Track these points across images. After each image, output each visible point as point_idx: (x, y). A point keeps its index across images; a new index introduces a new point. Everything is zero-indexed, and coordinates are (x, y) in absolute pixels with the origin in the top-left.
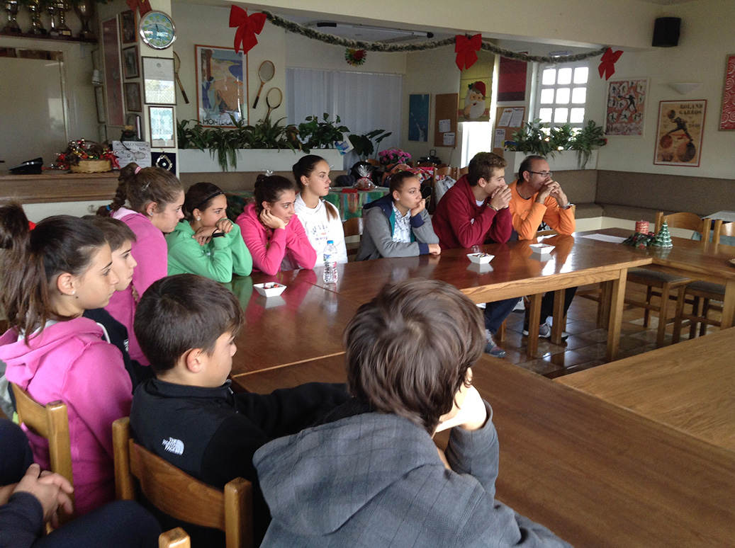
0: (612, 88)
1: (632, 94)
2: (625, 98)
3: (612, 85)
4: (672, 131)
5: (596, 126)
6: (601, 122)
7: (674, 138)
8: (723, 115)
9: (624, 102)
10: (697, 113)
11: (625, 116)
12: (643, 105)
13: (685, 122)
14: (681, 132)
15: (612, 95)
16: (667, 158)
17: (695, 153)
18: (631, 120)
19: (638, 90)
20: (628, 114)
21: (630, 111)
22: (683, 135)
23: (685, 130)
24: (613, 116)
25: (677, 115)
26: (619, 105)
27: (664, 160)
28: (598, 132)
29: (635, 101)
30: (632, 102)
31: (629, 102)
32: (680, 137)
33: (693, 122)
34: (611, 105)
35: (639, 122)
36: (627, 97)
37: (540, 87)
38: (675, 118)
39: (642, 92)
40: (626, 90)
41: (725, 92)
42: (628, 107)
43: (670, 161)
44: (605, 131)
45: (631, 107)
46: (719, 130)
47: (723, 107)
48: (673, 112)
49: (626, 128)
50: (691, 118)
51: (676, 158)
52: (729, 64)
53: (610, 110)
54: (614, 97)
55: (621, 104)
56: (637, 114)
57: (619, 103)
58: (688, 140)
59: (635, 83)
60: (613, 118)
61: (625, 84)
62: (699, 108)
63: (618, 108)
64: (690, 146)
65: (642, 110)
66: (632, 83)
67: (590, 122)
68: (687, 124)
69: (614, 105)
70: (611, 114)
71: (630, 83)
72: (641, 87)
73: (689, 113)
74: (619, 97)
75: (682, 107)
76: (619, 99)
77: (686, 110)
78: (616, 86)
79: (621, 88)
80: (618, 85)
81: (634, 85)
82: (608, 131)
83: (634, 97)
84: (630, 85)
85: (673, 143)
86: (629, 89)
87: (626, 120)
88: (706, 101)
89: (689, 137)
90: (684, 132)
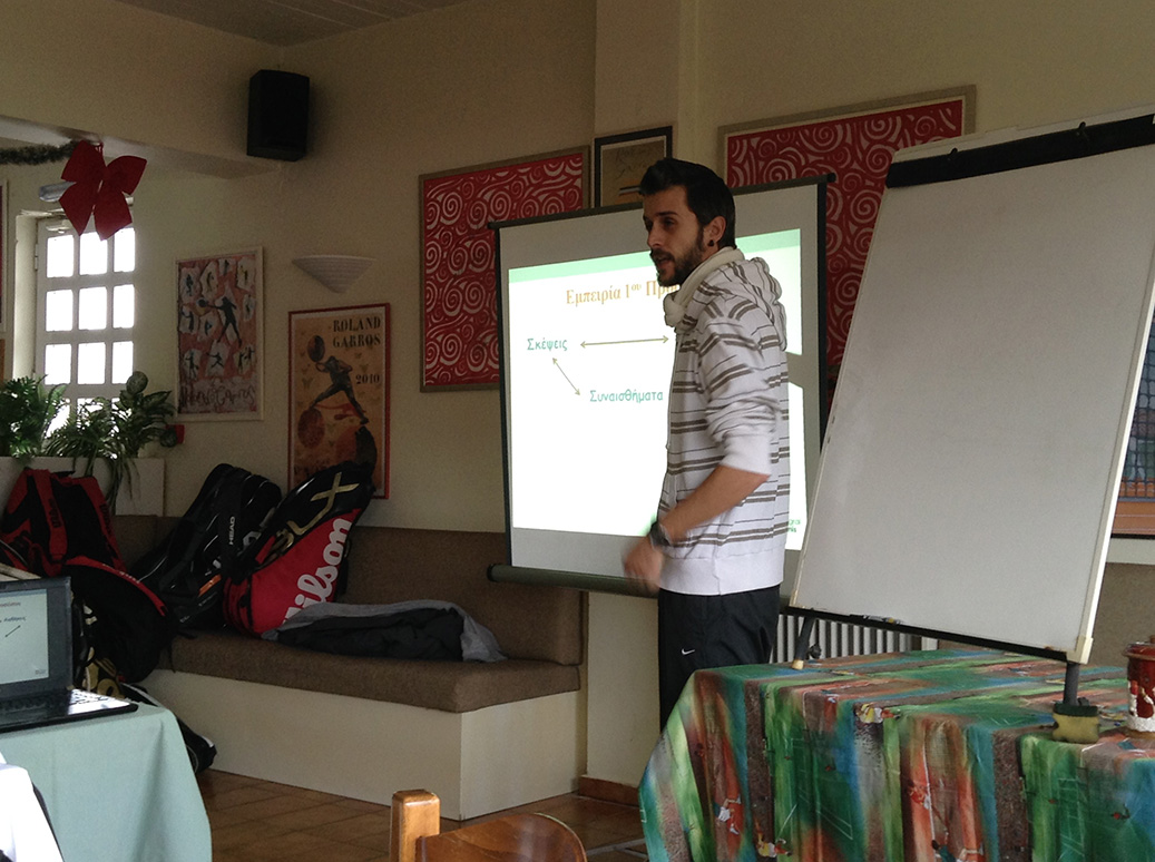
0: (184, 278)
1: (229, 293)
2: (214, 307)
3: (184, 270)
5: (155, 389)
7: (328, 416)
8: (426, 352)
9: (211, 318)
10: (371, 341)
11: (218, 356)
12: (252, 324)
13: (347, 370)
14: (341, 397)
15: (187, 299)
17: (375, 456)
18: (232, 369)
19: (241, 284)
20: (224, 354)
21: (228, 343)
23: (349, 391)
24: (191, 359)
25: (330, 351)
26: (203, 329)
28: (159, 407)
29: (236, 313)
30: (231, 319)
31: (224, 319)
32: (340, 411)
33: (364, 368)
34: (185, 329)
35: (249, 374)
36: (219, 303)
37: (41, 283)
38: (324, 360)
39: (248, 289)
40: (214, 282)
41: (424, 277)
42: (223, 333)
44: (176, 404)
45: (230, 331)
46: (423, 390)
47: (425, 320)
48: (318, 341)
49: (222, 395)
50: (359, 356)
52: (427, 200)
53: (184, 344)
54: (192, 306)
55: (207, 326)
56: (243, 352)
57: (203, 319)
58: (357, 421)
59: (232, 262)
60: (192, 366)
62: (373, 326)
63: (202, 336)
64: (364, 437)
65: (254, 339)
66: (227, 263)
68: (353, 376)
69: (191, 327)
70: (187, 355)
71: (222, 262)
72: (246, 273)
73: (352, 344)
74: (203, 304)
75: (339, 326)
76: (201, 310)
77: (348, 334)
78: (194, 272)
79: (203, 280)
80: (197, 269)
81: (231, 269)
82: (182, 403)
83: (233, 302)
84: (222, 270)
85: (326, 432)
86: (221, 280)
87: (220, 370)
88: (387, 306)
89: (359, 413)
90: (347, 401)
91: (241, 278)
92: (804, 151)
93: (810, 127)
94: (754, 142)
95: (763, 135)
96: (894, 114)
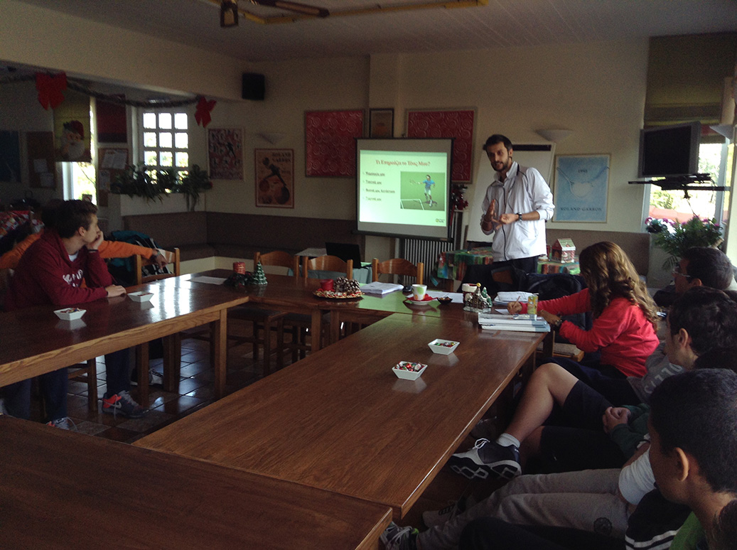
0: (211, 135)
1: (230, 141)
2: (224, 145)
3: (211, 132)
4: (268, 177)
5: (201, 170)
6: (205, 166)
8: (307, 164)
9: (223, 148)
10: (286, 161)
11: (226, 161)
12: (240, 152)
13: (278, 169)
14: (276, 177)
15: (212, 141)
18: (231, 166)
19: (235, 138)
20: (229, 160)
21: (230, 157)
23: (279, 176)
24: (215, 161)
25: (271, 162)
26: (219, 152)
28: (202, 176)
29: (233, 148)
30: (231, 149)
31: (228, 149)
34: (212, 151)
35: (239, 168)
36: (226, 143)
37: (142, 130)
39: (238, 140)
40: (224, 137)
41: (306, 142)
42: (228, 153)
44: (209, 175)
45: (231, 153)
46: (306, 177)
47: (306, 155)
48: (267, 159)
49: (228, 174)
52: (307, 119)
53: (211, 156)
54: (214, 144)
55: (221, 151)
56: (237, 160)
57: (220, 148)
58: (282, 185)
59: (232, 131)
60: (215, 163)
62: (288, 156)
63: (219, 154)
65: (241, 157)
66: (229, 131)
67: (195, 167)
68: (280, 171)
69: (215, 151)
70: (213, 160)
71: (227, 130)
72: (237, 135)
73: (280, 160)
74: (219, 143)
75: (274, 155)
76: (219, 146)
77: (278, 158)
78: (215, 133)
79: (219, 135)
80: (217, 132)
81: (231, 133)
82: (213, 174)
83: (232, 144)
84: (227, 133)
86: (227, 136)
87: (227, 166)
88: (293, 150)
89: (282, 181)
90: (278, 178)
91: (235, 136)
92: (430, 118)
93: (432, 112)
94: (416, 114)
95: (419, 113)
96: (456, 112)
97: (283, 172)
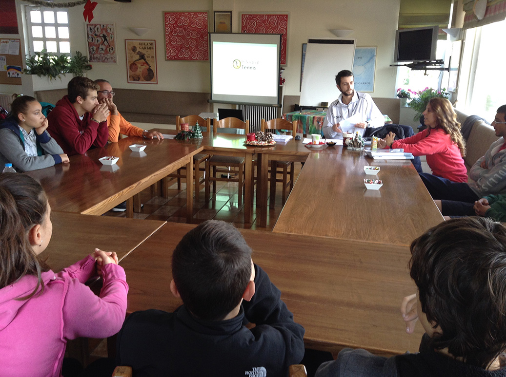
0: (89, 29)
2: (100, 36)
3: (89, 26)
4: (136, 61)
5: (82, 56)
6: (85, 53)
7: (139, 65)
8: (167, 52)
9: (99, 39)
10: (151, 48)
11: (102, 49)
12: (113, 41)
14: (143, 61)
15: (90, 33)
16: (136, 78)
17: (153, 75)
18: (106, 52)
19: (109, 31)
20: (104, 48)
21: (105, 45)
22: (144, 63)
23: (145, 60)
24: (93, 49)
25: (138, 50)
26: (96, 41)
27: (134, 80)
28: (84, 60)
29: (108, 38)
30: (106, 39)
31: (103, 40)
32: (142, 64)
33: (149, 54)
34: (90, 40)
35: (113, 54)
36: (102, 35)
37: (30, 25)
38: (137, 51)
39: (111, 33)
40: (99, 30)
41: (165, 35)
42: (103, 43)
43: (138, 80)
44: (89, 59)
45: (106, 42)
46: (166, 60)
47: (166, 45)
48: (135, 47)
49: (104, 58)
51: (142, 78)
52: (165, 17)
53: (90, 45)
54: (92, 35)
55: (98, 41)
56: (110, 48)
57: (96, 39)
58: (148, 67)
59: (105, 26)
60: (93, 50)
61: (98, 26)
62: (152, 46)
63: (96, 43)
64: (150, 70)
65: (114, 45)
66: (103, 26)
67: (78, 53)
68: (145, 56)
69: (92, 40)
70: (91, 47)
71: (102, 25)
72: (110, 29)
73: (145, 48)
74: (96, 35)
75: (140, 44)
76: (95, 37)
77: (144, 46)
78: (92, 27)
79: (96, 29)
80: (93, 26)
81: (105, 27)
82: (91, 59)
83: (106, 35)
84: (102, 27)
85: (138, 68)
86: (102, 30)
87: (103, 52)
88: (155, 41)
89: (148, 64)
92: (257, 19)
93: (259, 15)
94: (247, 16)
95: (249, 15)
96: (275, 15)
97: (148, 57)
